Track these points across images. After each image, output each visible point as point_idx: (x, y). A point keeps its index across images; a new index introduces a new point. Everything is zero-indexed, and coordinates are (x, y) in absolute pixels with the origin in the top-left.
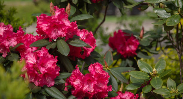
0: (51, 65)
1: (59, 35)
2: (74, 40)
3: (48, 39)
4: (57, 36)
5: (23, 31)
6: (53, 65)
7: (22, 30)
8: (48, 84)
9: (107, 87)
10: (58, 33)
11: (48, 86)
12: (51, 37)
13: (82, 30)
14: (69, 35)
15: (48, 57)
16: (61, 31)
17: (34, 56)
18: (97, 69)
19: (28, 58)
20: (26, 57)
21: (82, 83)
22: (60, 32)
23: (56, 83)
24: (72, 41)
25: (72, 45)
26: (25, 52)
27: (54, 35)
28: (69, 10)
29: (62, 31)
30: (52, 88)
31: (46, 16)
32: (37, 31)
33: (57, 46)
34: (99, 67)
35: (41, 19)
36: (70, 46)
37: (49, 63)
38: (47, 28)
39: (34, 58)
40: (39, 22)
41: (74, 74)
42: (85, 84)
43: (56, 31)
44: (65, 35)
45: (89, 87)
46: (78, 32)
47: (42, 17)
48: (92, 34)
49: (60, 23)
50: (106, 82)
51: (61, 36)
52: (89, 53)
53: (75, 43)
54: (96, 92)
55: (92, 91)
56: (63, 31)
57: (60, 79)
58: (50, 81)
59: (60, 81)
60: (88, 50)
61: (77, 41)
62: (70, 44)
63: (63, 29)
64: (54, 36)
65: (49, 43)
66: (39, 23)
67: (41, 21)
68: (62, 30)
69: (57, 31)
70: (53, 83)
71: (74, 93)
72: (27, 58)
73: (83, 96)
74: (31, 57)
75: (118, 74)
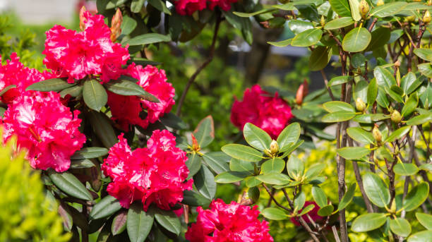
0: (65, 128)
1: (89, 70)
2: (119, 82)
3: (66, 78)
4: (84, 72)
5: (20, 63)
6: (68, 127)
7: (18, 60)
8: (58, 166)
9: (181, 181)
10: (86, 65)
11: (57, 170)
12: (72, 74)
13: (146, 68)
14: (109, 71)
15: (58, 109)
16: (93, 60)
17: (32, 109)
18: (164, 143)
19: (21, 113)
20: (17, 109)
21: (127, 168)
22: (90, 65)
23: (74, 166)
24: (117, 85)
25: (114, 91)
26: (16, 100)
27: (78, 69)
28: (118, 24)
29: (95, 63)
30: (65, 176)
31: (64, 30)
32: (46, 60)
33: (84, 93)
34: (168, 140)
35: (53, 37)
36: (110, 94)
37: (60, 124)
38: (64, 54)
39: (33, 113)
40: (49, 42)
41: (114, 152)
42: (134, 172)
43: (82, 62)
44: (99, 70)
45: (142, 178)
46: (137, 73)
47: (55, 31)
48: (165, 75)
49: (90, 44)
50: (179, 171)
51: (93, 71)
52: (157, 114)
53: (121, 89)
54: (156, 189)
55: (148, 186)
56: (96, 61)
57: (85, 159)
58: (60, 160)
59: (82, 163)
60: (154, 110)
61: (126, 85)
62: (111, 89)
63: (98, 58)
64: (79, 73)
65: (67, 85)
66: (50, 44)
67: (53, 40)
68: (95, 59)
69: (85, 62)
70: (66, 165)
71: (112, 189)
72: (18, 111)
73: (130, 197)
74: (27, 111)
75: (218, 164)
